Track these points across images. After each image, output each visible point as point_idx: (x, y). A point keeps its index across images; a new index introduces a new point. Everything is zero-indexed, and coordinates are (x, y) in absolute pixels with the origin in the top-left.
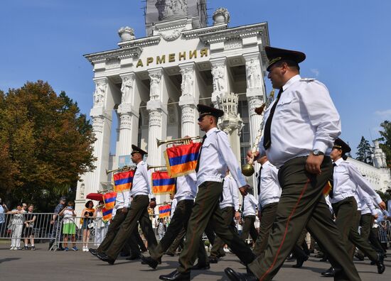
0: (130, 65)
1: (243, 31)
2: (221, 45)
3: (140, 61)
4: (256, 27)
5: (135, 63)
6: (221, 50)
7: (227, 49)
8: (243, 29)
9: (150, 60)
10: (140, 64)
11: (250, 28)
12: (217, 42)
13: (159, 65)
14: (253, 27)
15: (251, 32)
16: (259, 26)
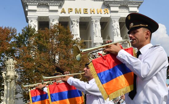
0: (57, 11)
1: (131, 3)
2: (117, 9)
3: (63, 9)
4: (138, 2)
5: (60, 10)
6: (117, 12)
7: (121, 11)
8: (131, 2)
9: (70, 10)
10: (63, 12)
11: (135, 2)
12: (115, 6)
13: (77, 15)
14: (136, 2)
15: (135, 4)
16: (139, 2)
